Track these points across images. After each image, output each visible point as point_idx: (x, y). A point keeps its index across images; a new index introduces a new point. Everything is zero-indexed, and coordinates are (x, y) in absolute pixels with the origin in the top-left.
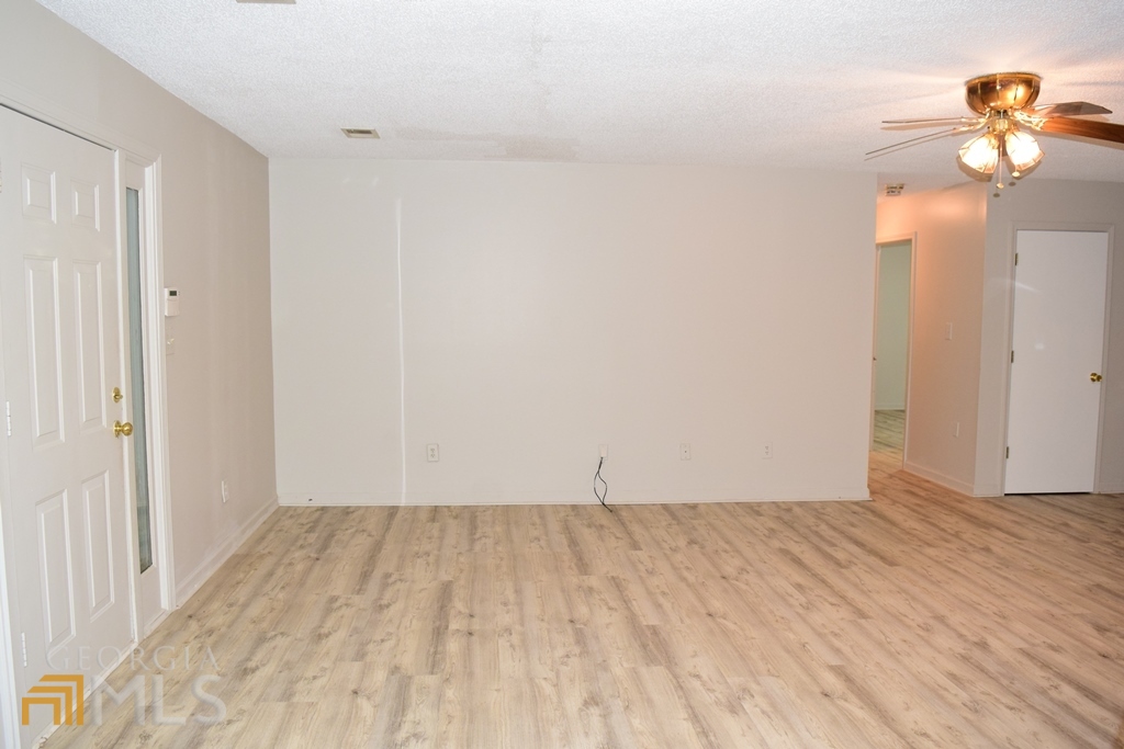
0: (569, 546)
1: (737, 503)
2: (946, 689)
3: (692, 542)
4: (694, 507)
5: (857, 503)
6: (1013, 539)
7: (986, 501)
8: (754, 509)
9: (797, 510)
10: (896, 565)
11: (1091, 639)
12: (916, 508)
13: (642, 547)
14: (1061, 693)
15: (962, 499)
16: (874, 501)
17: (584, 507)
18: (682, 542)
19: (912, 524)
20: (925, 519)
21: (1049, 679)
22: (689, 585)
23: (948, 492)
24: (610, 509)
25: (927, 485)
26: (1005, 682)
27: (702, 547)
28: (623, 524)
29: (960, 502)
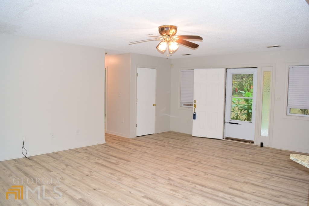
0: (25, 175)
1: (70, 150)
2: (175, 195)
3: (67, 165)
4: (57, 153)
5: (103, 144)
6: (149, 149)
7: (134, 139)
8: (76, 151)
9: (88, 149)
10: (130, 161)
11: (189, 171)
12: (119, 144)
13: (52, 170)
14: (197, 187)
15: (128, 139)
16: (107, 143)
17: (19, 159)
18: (64, 167)
19: (122, 148)
20: (124, 146)
21: (192, 185)
22: (79, 181)
23: (123, 138)
24: (29, 158)
25: (116, 136)
26: (185, 188)
27: (72, 167)
28: (38, 163)
29: (128, 140)
